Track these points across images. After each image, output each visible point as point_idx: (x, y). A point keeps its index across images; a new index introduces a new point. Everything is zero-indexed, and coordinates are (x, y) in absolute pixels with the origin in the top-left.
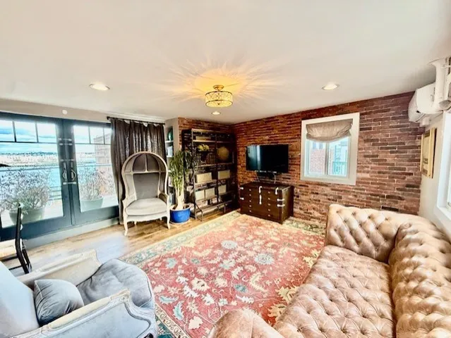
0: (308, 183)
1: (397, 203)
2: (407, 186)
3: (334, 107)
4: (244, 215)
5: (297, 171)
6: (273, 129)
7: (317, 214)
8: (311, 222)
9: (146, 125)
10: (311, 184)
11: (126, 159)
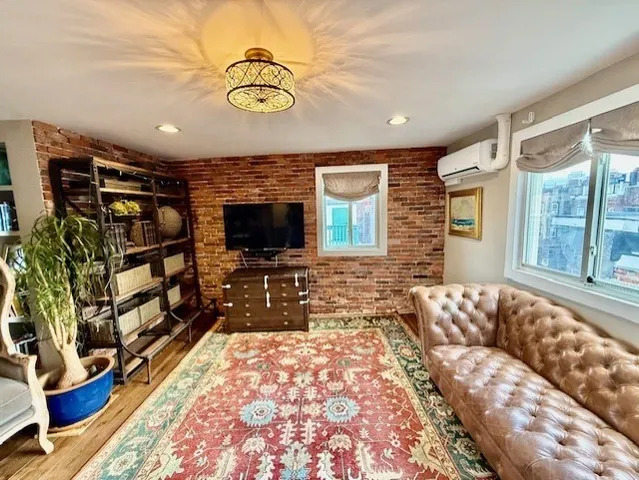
0: (329, 259)
1: (426, 268)
2: (434, 250)
3: (357, 153)
4: (235, 335)
5: (312, 243)
6: (267, 177)
7: (343, 301)
8: (338, 315)
10: (333, 260)
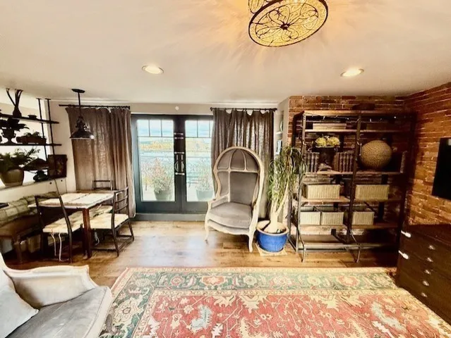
9: (250, 113)
11: (225, 148)
